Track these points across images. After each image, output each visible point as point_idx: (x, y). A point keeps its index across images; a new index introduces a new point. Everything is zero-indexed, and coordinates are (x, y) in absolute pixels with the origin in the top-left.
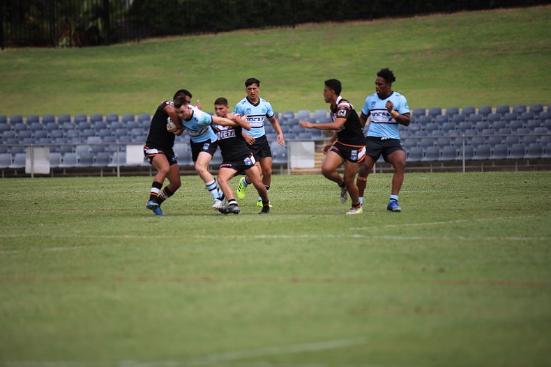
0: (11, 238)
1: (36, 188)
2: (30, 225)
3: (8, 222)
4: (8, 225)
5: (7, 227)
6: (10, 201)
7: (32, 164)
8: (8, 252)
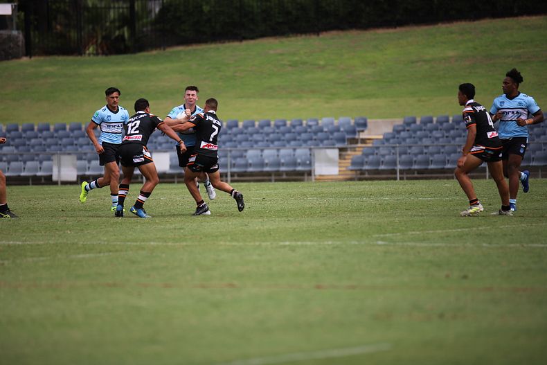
0: (38, 245)
1: (63, 195)
2: (57, 232)
3: (36, 229)
4: (35, 232)
5: (35, 234)
6: (37, 208)
7: (59, 171)
8: (35, 259)
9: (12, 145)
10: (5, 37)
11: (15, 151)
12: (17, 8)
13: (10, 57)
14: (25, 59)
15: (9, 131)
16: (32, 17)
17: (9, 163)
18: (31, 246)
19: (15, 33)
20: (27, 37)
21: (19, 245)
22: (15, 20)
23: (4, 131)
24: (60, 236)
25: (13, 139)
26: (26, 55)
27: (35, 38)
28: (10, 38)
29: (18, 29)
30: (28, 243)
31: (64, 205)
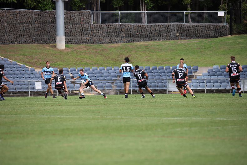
0: (234, 120)
1: (245, 98)
2: (243, 115)
3: (233, 113)
4: (232, 114)
5: (232, 115)
6: (233, 104)
7: (244, 87)
8: (232, 127)
9: (223, 75)
10: (220, 26)
11: (224, 78)
12: (227, 13)
13: (223, 35)
14: (229, 36)
15: (221, 69)
16: (233, 17)
17: (221, 83)
18: (231, 120)
19: (225, 24)
20: (231, 26)
21: (225, 120)
22: (226, 19)
23: (219, 69)
24: (244, 116)
25: (223, 72)
26: (230, 35)
27: (234, 27)
28: (223, 27)
29: (227, 23)
30: (229, 119)
31: (246, 102)
